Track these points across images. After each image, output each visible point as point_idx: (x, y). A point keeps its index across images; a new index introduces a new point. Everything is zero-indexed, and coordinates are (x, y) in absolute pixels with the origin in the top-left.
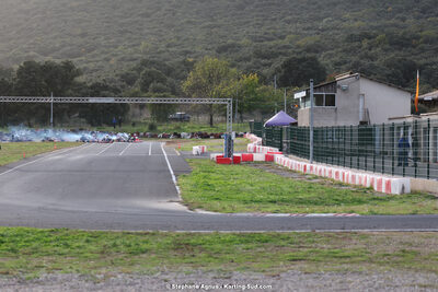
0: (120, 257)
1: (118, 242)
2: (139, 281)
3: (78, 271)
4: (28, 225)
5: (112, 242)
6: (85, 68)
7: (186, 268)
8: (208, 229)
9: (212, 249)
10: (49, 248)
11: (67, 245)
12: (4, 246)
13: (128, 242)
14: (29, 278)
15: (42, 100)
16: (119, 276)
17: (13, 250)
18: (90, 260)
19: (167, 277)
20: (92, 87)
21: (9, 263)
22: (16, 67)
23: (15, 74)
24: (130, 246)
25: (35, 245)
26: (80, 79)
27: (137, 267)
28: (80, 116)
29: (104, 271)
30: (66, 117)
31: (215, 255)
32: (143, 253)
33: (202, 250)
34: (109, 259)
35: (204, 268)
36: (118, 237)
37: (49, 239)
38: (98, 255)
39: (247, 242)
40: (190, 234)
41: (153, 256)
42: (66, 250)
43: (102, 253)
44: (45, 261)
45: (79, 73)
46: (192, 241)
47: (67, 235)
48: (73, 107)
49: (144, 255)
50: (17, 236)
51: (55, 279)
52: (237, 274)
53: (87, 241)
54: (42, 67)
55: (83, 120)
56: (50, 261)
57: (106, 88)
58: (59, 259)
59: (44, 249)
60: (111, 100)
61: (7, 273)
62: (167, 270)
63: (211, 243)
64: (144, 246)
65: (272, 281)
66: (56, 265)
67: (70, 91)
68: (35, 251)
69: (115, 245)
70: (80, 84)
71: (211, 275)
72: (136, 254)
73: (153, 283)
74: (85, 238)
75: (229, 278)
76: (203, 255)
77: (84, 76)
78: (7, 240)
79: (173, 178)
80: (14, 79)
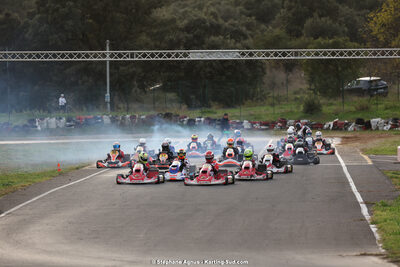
20: (187, 29)
23: (32, 5)
26: (163, 13)
28: (164, 89)
30: (136, 90)
48: (150, 71)
55: (171, 95)
57: (216, 30)
60: (232, 55)
67: (144, 38)
70: (164, 23)
77: (173, 6)
79: (365, 210)
80: (31, 15)
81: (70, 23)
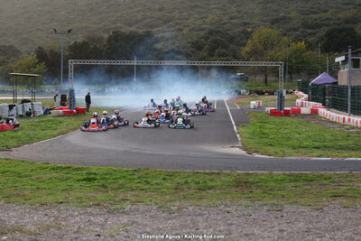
0: (191, 192)
1: (189, 180)
2: (206, 212)
3: (156, 204)
4: (115, 166)
5: (184, 180)
6: (162, 37)
7: (244, 202)
8: (263, 170)
9: (267, 187)
10: (133, 185)
11: (147, 183)
12: (96, 183)
13: (197, 180)
14: (116, 209)
15: (128, 63)
16: (190, 208)
17: (103, 186)
18: (166, 194)
19: (228, 209)
20: (168, 53)
21: (100, 196)
22: (106, 36)
23: (105, 42)
24: (199, 183)
25: (121, 182)
26: (159, 46)
27: (205, 200)
29: (177, 203)
31: (268, 191)
32: (210, 189)
33: (258, 187)
34: (182, 193)
35: (260, 203)
36: (189, 176)
37: (132, 177)
38: (173, 191)
39: (296, 181)
40: (249, 174)
41: (218, 192)
42: (147, 187)
43: (176, 189)
44: (129, 195)
45: (157, 41)
46: (250, 180)
47: (147, 174)
49: (211, 191)
50: (106, 174)
51: (138, 210)
52: (287, 208)
53: (164, 179)
54: (127, 36)
56: (134, 195)
57: (179, 53)
58: (142, 193)
59: (129, 185)
60: (183, 63)
61: (99, 205)
62: (229, 203)
63: (266, 181)
64: (210, 184)
65: (316, 213)
66: (139, 199)
67: (150, 56)
68: (121, 187)
69: (186, 182)
70: (158, 50)
71: (265, 208)
72: (204, 190)
73: (218, 214)
74: (162, 176)
75: (280, 210)
76: (259, 191)
77: (162, 43)
78: (98, 177)
79: (235, 128)
80: (104, 46)
81: (120, 50)
